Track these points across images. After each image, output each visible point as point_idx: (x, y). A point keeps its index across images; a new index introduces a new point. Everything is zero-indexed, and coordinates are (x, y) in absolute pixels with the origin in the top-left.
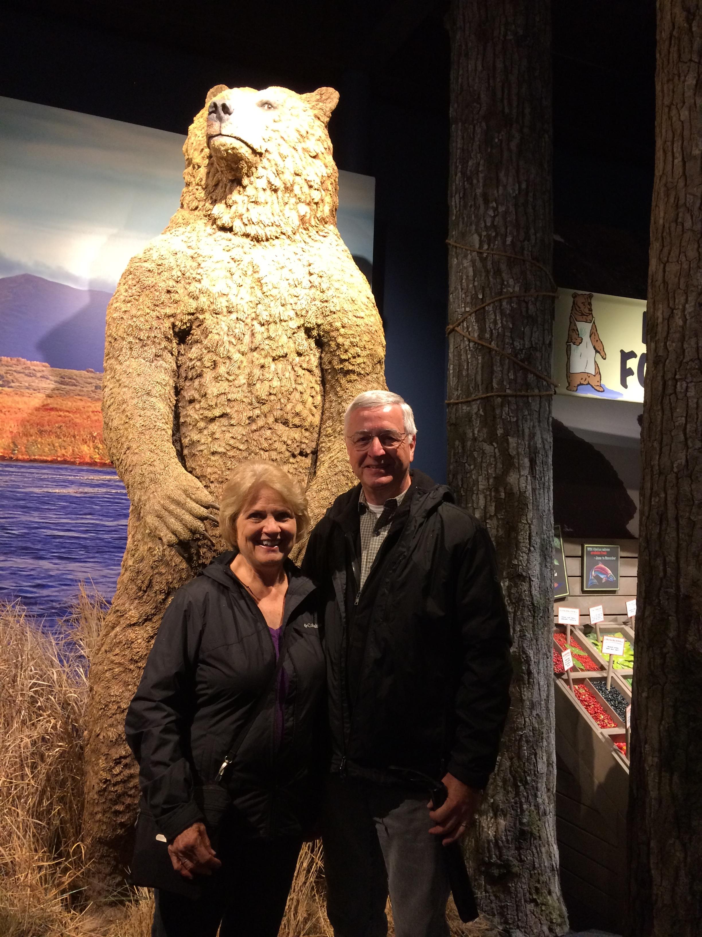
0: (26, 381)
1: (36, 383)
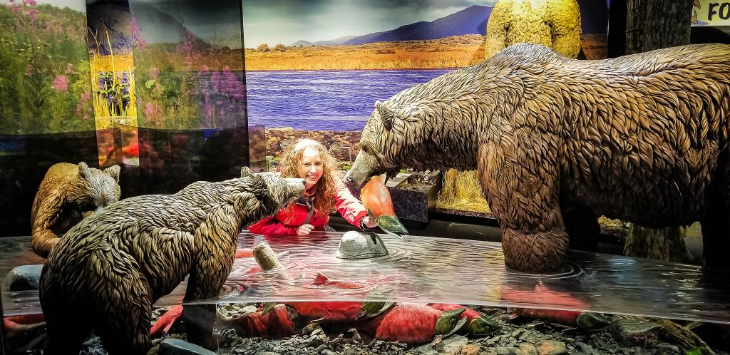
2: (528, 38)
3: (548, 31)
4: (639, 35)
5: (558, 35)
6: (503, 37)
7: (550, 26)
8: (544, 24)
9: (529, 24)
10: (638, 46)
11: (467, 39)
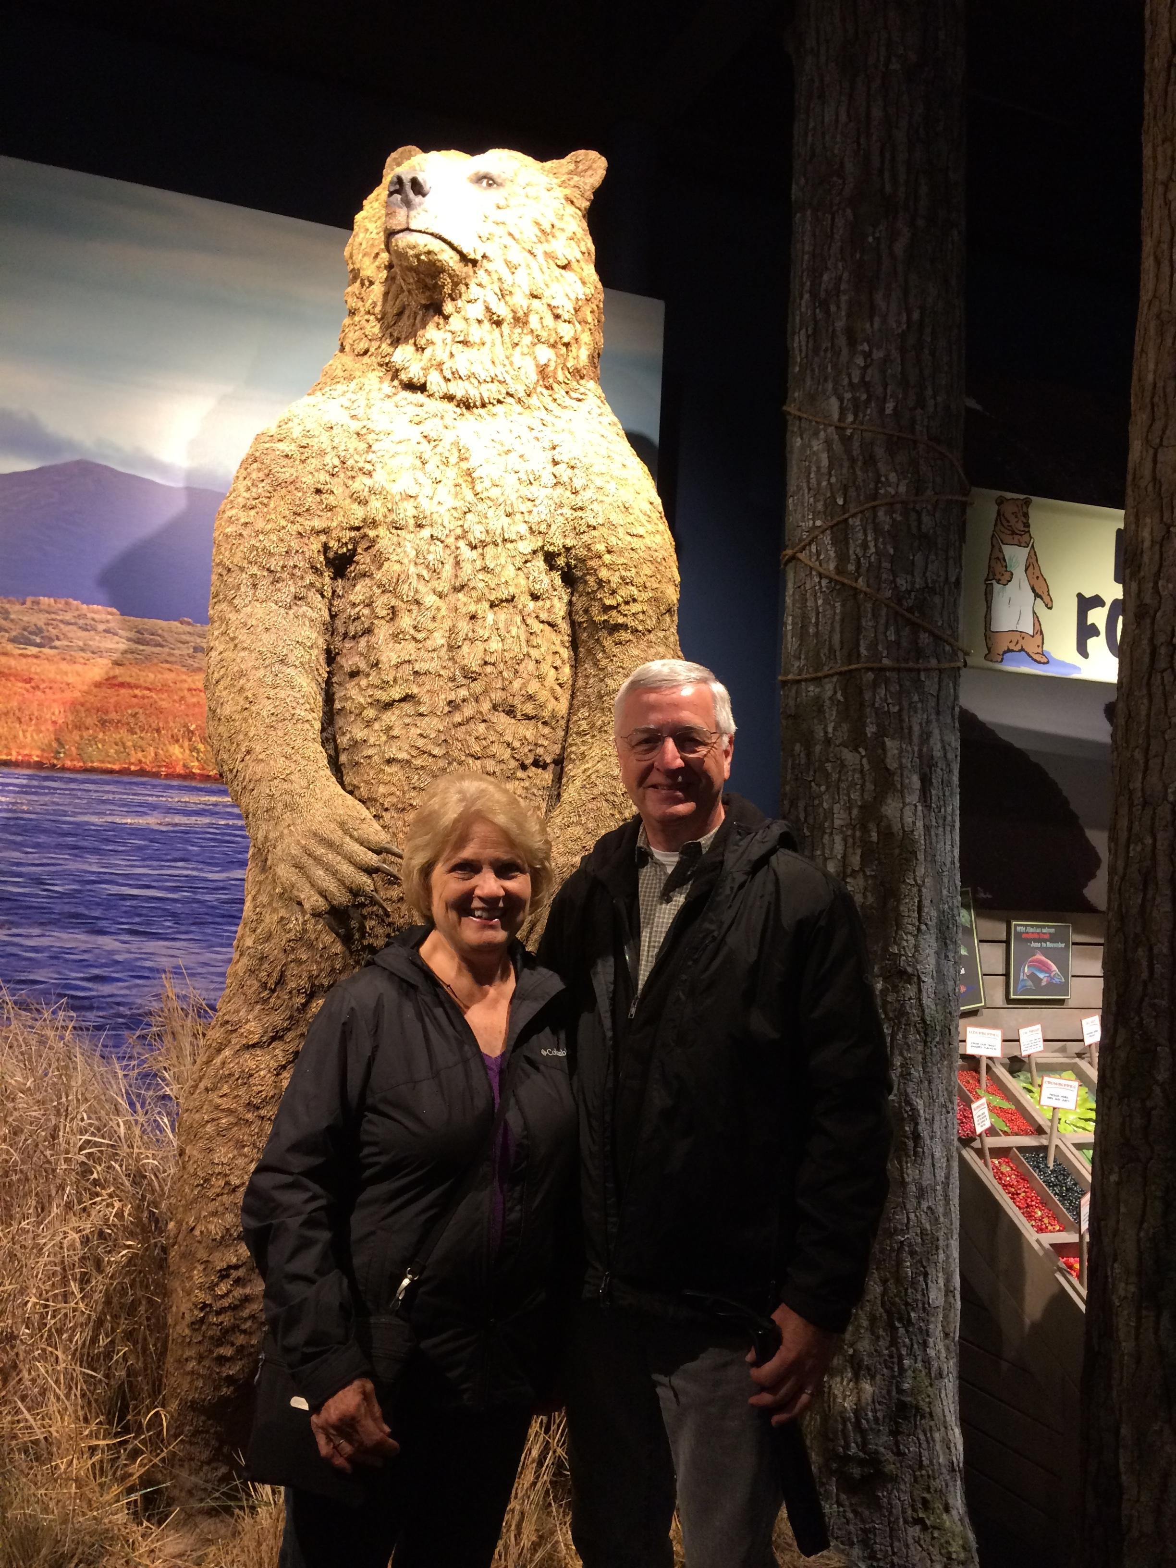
0: (79, 637)
1: (97, 641)
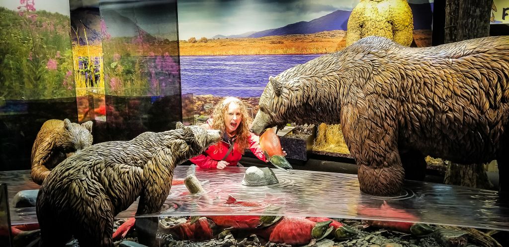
2: (376, 33)
3: (390, 28)
4: (454, 30)
5: (397, 30)
6: (359, 32)
7: (392, 24)
8: (387, 23)
9: (377, 23)
10: (453, 37)
11: (333, 33)
